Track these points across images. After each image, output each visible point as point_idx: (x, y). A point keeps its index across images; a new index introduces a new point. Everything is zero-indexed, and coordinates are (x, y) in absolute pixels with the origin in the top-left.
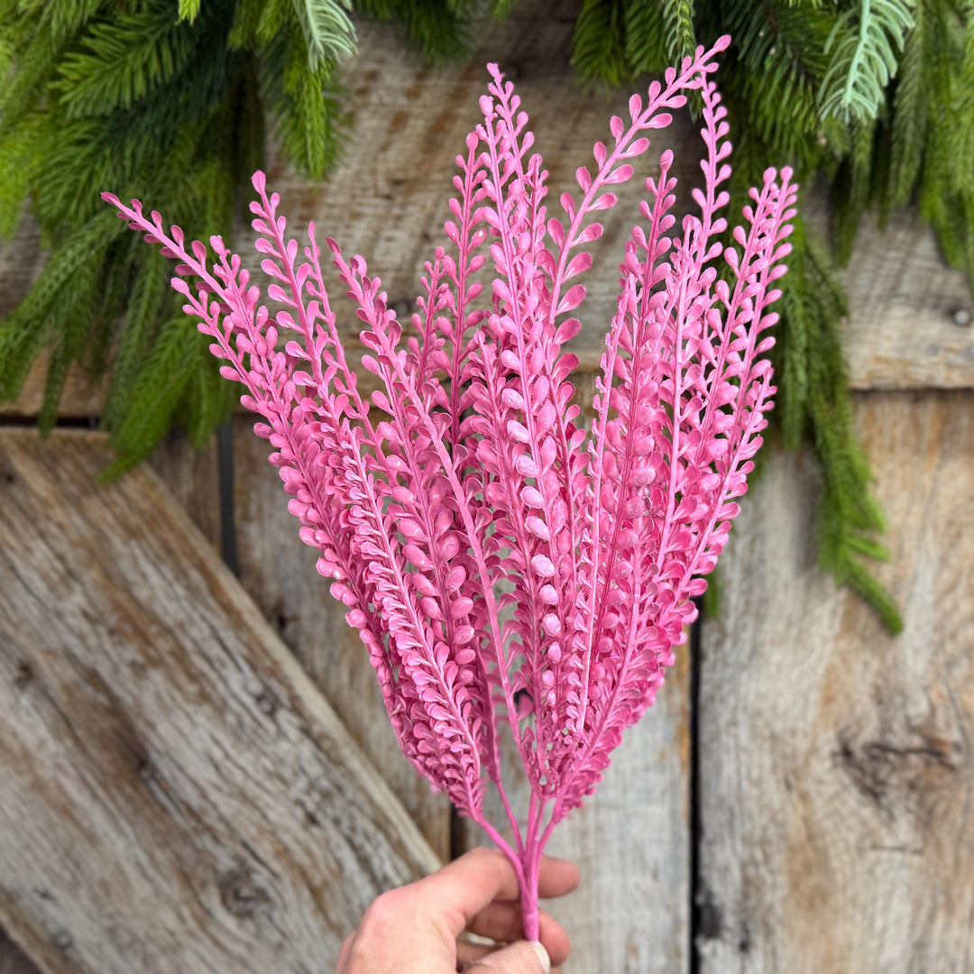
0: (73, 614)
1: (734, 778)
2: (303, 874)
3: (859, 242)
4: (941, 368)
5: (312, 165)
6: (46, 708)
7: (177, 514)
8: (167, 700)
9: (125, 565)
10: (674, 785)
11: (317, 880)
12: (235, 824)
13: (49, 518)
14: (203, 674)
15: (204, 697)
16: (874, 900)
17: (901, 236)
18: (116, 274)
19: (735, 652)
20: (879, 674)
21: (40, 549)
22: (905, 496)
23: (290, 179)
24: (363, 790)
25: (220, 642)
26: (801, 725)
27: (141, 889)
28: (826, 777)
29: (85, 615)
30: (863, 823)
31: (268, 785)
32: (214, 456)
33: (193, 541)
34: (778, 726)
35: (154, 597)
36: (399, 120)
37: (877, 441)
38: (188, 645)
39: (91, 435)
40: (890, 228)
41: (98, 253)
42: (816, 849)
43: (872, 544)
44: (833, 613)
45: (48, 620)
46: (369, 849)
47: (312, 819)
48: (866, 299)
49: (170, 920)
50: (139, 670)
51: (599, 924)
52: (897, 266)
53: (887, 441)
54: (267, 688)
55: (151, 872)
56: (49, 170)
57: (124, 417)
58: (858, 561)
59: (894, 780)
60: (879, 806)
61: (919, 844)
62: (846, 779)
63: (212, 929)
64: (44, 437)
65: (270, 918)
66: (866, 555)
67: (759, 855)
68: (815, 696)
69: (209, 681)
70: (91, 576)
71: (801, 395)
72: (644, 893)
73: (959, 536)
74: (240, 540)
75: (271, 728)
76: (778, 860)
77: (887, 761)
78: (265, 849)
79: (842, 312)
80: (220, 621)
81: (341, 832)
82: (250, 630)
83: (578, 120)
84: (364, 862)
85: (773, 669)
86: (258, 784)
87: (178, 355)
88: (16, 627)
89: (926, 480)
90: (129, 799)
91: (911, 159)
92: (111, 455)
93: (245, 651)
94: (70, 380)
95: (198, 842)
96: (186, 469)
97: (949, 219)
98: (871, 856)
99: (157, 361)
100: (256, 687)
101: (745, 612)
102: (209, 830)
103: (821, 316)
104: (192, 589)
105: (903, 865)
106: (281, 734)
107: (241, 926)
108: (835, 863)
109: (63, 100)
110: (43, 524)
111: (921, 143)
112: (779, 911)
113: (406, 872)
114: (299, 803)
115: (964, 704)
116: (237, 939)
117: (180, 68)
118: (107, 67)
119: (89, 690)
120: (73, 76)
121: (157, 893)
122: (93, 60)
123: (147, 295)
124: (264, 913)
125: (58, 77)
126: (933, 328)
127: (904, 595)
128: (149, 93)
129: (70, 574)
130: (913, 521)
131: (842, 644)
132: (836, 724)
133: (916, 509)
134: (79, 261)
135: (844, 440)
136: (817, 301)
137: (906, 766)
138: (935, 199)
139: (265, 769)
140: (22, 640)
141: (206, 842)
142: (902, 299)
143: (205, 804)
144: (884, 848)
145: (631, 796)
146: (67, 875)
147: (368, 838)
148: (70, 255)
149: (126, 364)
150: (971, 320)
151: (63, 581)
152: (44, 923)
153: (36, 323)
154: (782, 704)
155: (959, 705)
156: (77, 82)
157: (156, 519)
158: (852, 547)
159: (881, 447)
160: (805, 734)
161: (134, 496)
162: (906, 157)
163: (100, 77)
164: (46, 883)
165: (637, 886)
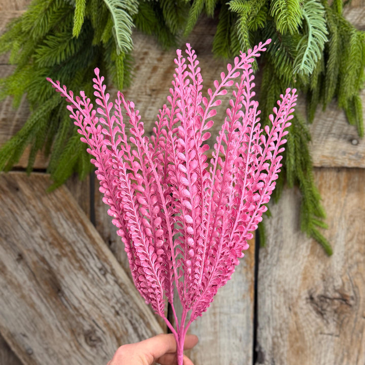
0: (37, 237)
1: (270, 306)
2: (114, 333)
3: (317, 114)
4: (347, 160)
6: (27, 269)
7: (74, 203)
8: (69, 269)
9: (56, 221)
10: (248, 307)
11: (119, 335)
12: (90, 313)
13: (30, 203)
14: (81, 260)
15: (81, 268)
16: (321, 353)
17: (332, 112)
18: (54, 120)
19: (271, 260)
20: (324, 270)
21: (27, 214)
22: (334, 205)
24: (136, 303)
25: (87, 249)
26: (295, 288)
27: (57, 335)
28: (304, 306)
29: (41, 237)
30: (317, 324)
31: (102, 300)
32: (88, 183)
33: (79, 213)
34: (287, 288)
35: (65, 232)
36: (155, 69)
37: (324, 185)
38: (76, 249)
39: (46, 175)
40: (327, 109)
41: (47, 114)
42: (300, 333)
43: (321, 222)
44: (307, 247)
45: (29, 239)
46: (137, 325)
47: (117, 313)
48: (319, 134)
49: (67, 347)
50: (59, 257)
51: (220, 356)
52: (331, 123)
53: (328, 186)
54: (103, 266)
55: (61, 329)
56: (32, 85)
57: (55, 169)
58: (316, 229)
59: (329, 309)
60: (323, 318)
61: (338, 333)
62: (311, 308)
63: (82, 350)
64: (29, 175)
65: (102, 348)
66: (320, 227)
67: (279, 334)
68: (300, 277)
69: (83, 262)
70: (44, 224)
71: (292, 168)
72: (236, 346)
73: (354, 221)
74: (96, 213)
75: (104, 280)
76: (286, 336)
77: (326, 302)
78: (101, 323)
79: (309, 139)
80: (87, 242)
81: (127, 318)
82: (97, 245)
83: (217, 70)
84: (135, 329)
85: (285, 267)
86: (99, 300)
87: (74, 149)
88: (18, 241)
89: (342, 200)
90: (54, 303)
91: (333, 86)
92: (52, 182)
93: (96, 252)
94: (38, 156)
95: (77, 319)
96: (78, 188)
97: (349, 107)
98: (320, 336)
99: (67, 151)
100: (99, 265)
101: (275, 245)
102: (81, 315)
103: (301, 141)
104: (78, 230)
105: (332, 340)
106: (108, 282)
107: (91, 350)
108: (307, 339)
109: (37, 61)
110: (28, 205)
111: (336, 80)
112: (285, 355)
113: (150, 334)
114: (113, 307)
115: (355, 282)
116: (90, 355)
117: (77, 51)
118: (52, 50)
119: (42, 264)
120: (40, 53)
121: (63, 336)
122: (48, 48)
123: (64, 128)
124: (100, 346)
125: (35, 53)
126: (344, 146)
127: (333, 241)
128: (66, 59)
129: (37, 223)
130: (337, 215)
131: (310, 259)
132: (308, 287)
133: (338, 210)
134: (40, 116)
135: (310, 185)
136: (300, 136)
137: (333, 304)
138: (344, 100)
139: (102, 294)
140: (19, 245)
141: (80, 319)
142: (333, 135)
143: (80, 306)
144: (325, 334)
145: (232, 310)
146: (32, 329)
147: (137, 321)
148: (37, 114)
149: (56, 151)
150: (358, 143)
151: (34, 225)
152: (23, 346)
153: (25, 137)
154: (288, 279)
155: (353, 282)
156: (42, 55)
157: (67, 205)
158: (314, 223)
159: (325, 188)
160: (296, 290)
161: (59, 196)
162: (331, 85)
163: (50, 54)
164: (24, 331)
165: (234, 343)
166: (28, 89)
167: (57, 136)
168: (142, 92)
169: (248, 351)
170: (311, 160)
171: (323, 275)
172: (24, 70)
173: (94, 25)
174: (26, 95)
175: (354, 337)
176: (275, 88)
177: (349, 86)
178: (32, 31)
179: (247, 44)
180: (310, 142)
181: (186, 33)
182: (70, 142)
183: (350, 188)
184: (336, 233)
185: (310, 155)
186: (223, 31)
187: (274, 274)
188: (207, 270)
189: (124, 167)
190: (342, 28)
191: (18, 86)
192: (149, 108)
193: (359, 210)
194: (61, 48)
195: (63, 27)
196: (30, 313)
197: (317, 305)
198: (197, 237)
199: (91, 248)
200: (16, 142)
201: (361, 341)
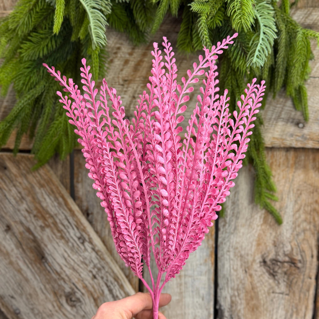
0: (23, 210)
1: (229, 269)
2: (92, 294)
3: (268, 101)
4: (294, 141)
6: (14, 239)
7: (56, 180)
8: (51, 238)
9: (39, 196)
10: (209, 270)
11: (96, 296)
12: (71, 277)
13: (16, 181)
14: (62, 230)
15: (62, 237)
16: (273, 310)
17: (281, 100)
18: (37, 107)
19: (229, 228)
20: (275, 237)
21: (14, 190)
22: (284, 181)
24: (111, 268)
25: (68, 220)
26: (250, 252)
27: (42, 297)
28: (258, 269)
29: (27, 211)
30: (270, 284)
31: (81, 266)
32: (68, 163)
33: (60, 188)
34: (243, 253)
35: (48, 206)
36: (126, 62)
37: (275, 163)
38: (58, 221)
39: (30, 156)
40: (277, 97)
41: (31, 101)
42: (255, 292)
43: (272, 195)
44: (260, 217)
45: (15, 212)
46: (112, 287)
47: (94, 277)
48: (270, 119)
49: (50, 306)
50: (42, 228)
51: (185, 313)
52: (280, 109)
53: (278, 164)
54: (82, 235)
55: (45, 291)
56: (18, 76)
57: (39, 150)
58: (268, 201)
59: (280, 271)
60: (275, 279)
61: (288, 292)
62: (264, 270)
63: (63, 310)
64: (15, 156)
65: (81, 308)
66: (271, 199)
67: (236, 294)
68: (254, 243)
69: (64, 232)
70: (29, 199)
72: (199, 304)
73: (301, 194)
74: (76, 189)
75: (83, 247)
77: (277, 265)
78: (80, 286)
79: (262, 123)
80: (68, 214)
81: (104, 282)
82: (77, 217)
84: (111, 291)
85: (241, 234)
87: (56, 132)
88: (6, 213)
89: (290, 176)
90: (39, 268)
91: (281, 77)
92: (36, 162)
93: (75, 223)
94: (23, 138)
95: (59, 282)
96: (60, 167)
97: (296, 95)
98: (272, 295)
99: (49, 134)
100: (78, 235)
101: (233, 216)
102: (63, 279)
104: (59, 204)
105: (282, 298)
106: (86, 250)
107: (72, 309)
108: (261, 297)
109: (22, 55)
110: (15, 182)
111: (284, 72)
112: (242, 312)
113: (123, 295)
114: (91, 272)
115: (302, 248)
116: (70, 314)
117: (58, 46)
118: (36, 46)
119: (27, 234)
120: (25, 48)
121: (47, 298)
122: (31, 43)
123: (46, 114)
124: (79, 306)
125: (21, 48)
126: (292, 129)
127: (283, 212)
128: (48, 53)
129: (23, 198)
130: (286, 189)
131: (263, 227)
132: (261, 252)
133: (287, 185)
134: (25, 104)
135: (262, 163)
137: (283, 267)
138: (291, 89)
139: (81, 260)
140: (7, 218)
141: (62, 283)
142: (282, 120)
143: (62, 271)
144: (276, 293)
145: (196, 273)
146: (19, 291)
147: (112, 283)
148: (22, 102)
149: (39, 135)
150: (304, 126)
151: (20, 200)
152: (12, 306)
153: (12, 122)
154: (244, 245)
155: (301, 247)
156: (26, 50)
157: (49, 182)
158: (266, 196)
159: (276, 165)
160: (251, 255)
161: (43, 174)
162: (280, 76)
163: (33, 49)
164: (12, 293)
165: (197, 302)
166: (14, 80)
167: (40, 121)
168: (115, 83)
169: (210, 309)
170: (263, 141)
171: (275, 242)
172: (10, 63)
173: (73, 23)
174: (12, 84)
175: (302, 296)
176: (231, 78)
177: (296, 76)
178: (17, 29)
179: (207, 40)
180: (262, 126)
181: (153, 31)
182: (52, 126)
183: (297, 165)
184: (285, 205)
185: (262, 137)
186: (186, 29)
187: (232, 241)
189: (107, 146)
190: (289, 27)
191: (6, 77)
193: (305, 185)
194: (44, 44)
195: (45, 25)
196: (18, 277)
197: (269, 267)
199: (71, 220)
200: (4, 126)
201: (307, 299)
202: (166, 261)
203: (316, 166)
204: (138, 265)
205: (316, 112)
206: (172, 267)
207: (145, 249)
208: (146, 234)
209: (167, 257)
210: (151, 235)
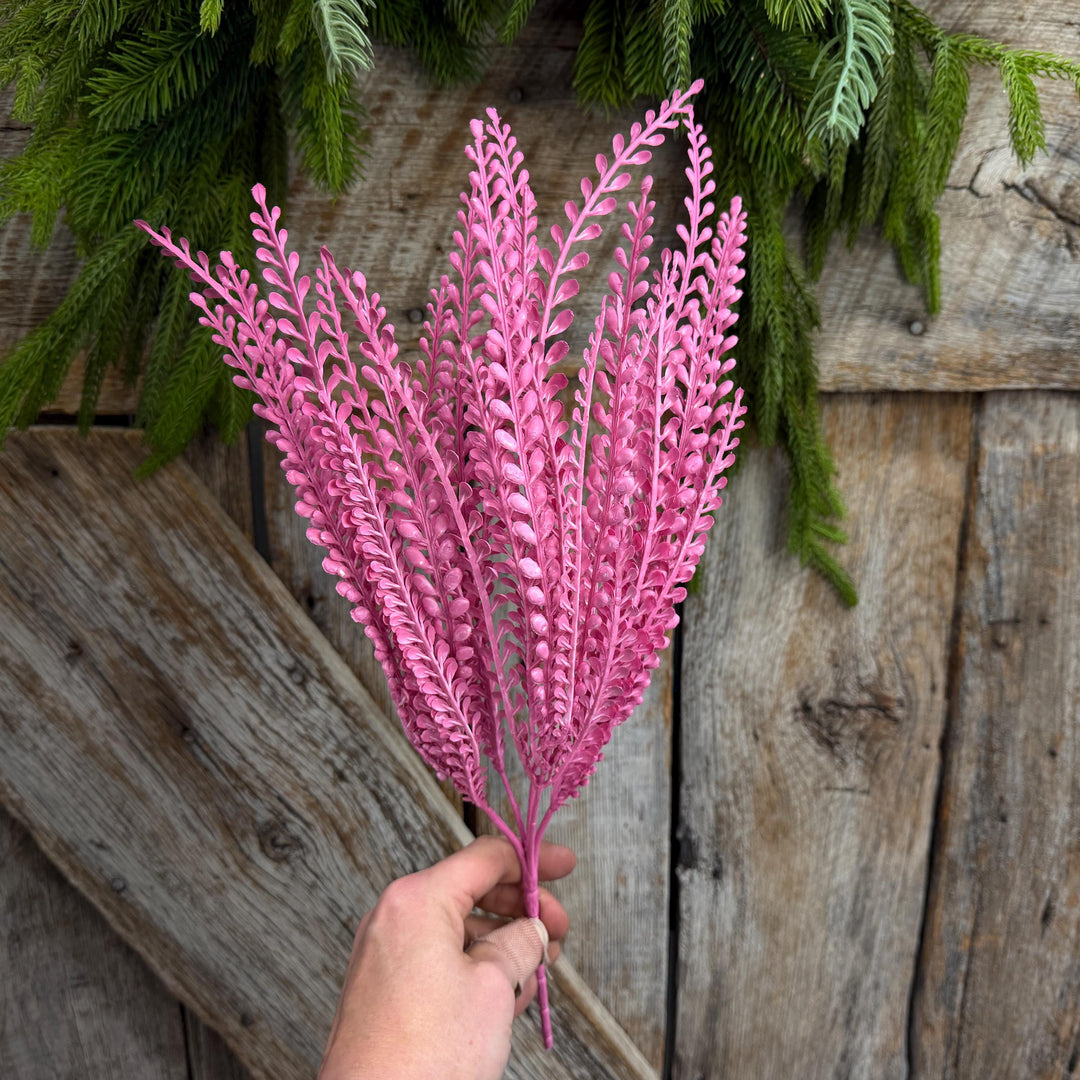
0: (117, 596)
1: (710, 731)
2: (333, 823)
3: (830, 258)
4: (897, 372)
5: (330, 175)
6: (95, 681)
7: (211, 504)
8: (207, 674)
9: (164, 552)
10: (658, 738)
11: (346, 829)
12: (271, 781)
13: (91, 509)
14: (239, 650)
15: (240, 670)
16: (827, 834)
17: (865, 253)
18: (147, 280)
19: (713, 624)
20: (835, 641)
21: (84, 537)
22: (862, 486)
23: (310, 192)
24: (386, 750)
25: (254, 621)
26: (768, 686)
27: (188, 839)
28: (788, 729)
29: (128, 597)
30: (819, 767)
31: (301, 747)
32: (244, 452)
33: (226, 529)
34: (748, 687)
35: (191, 581)
36: (412, 138)
37: (839, 438)
38: (224, 624)
39: (128, 433)
40: (857, 247)
41: (129, 259)
42: (779, 791)
43: (833, 529)
44: (797, 589)
45: (94, 602)
46: (392, 800)
47: (340, 776)
48: (834, 310)
49: (215, 866)
50: (179, 647)
51: (593, 858)
52: (861, 281)
53: (848, 439)
54: (298, 661)
55: (196, 824)
56: (82, 181)
57: (158, 416)
58: (820, 544)
59: (846, 731)
60: (833, 754)
61: (867, 786)
62: (806, 732)
63: (253, 872)
64: (84, 433)
65: (304, 862)
66: (827, 539)
67: (731, 797)
68: (779, 661)
69: (243, 655)
70: (132, 561)
71: (778, 398)
72: (632, 831)
73: (907, 521)
74: (271, 528)
75: (303, 697)
76: (747, 800)
77: (840, 715)
78: (298, 802)
79: (815, 322)
80: (254, 603)
81: (367, 786)
82: (281, 610)
83: (578, 140)
84: (388, 812)
85: (744, 638)
86: (291, 746)
87: (207, 358)
88: (64, 608)
89: (881, 472)
90: (173, 761)
91: (880, 181)
92: (147, 451)
93: (276, 629)
94: (107, 381)
95: (238, 798)
96: (218, 464)
97: (909, 239)
98: (826, 795)
99: (187, 362)
100: (288, 661)
101: (722, 590)
102: (248, 786)
103: (796, 325)
104: (226, 574)
105: (853, 803)
106: (312, 702)
107: (277, 869)
108: (795, 803)
109: (92, 114)
110: (85, 515)
112: (747, 844)
114: (329, 762)
115: (907, 666)
116: (274, 880)
118: (134, 82)
119: (135, 665)
120: (102, 90)
121: (202, 842)
123: (176, 301)
124: (298, 857)
125: (87, 91)
126: (892, 337)
127: (858, 572)
129: (113, 561)
130: (868, 509)
131: (804, 616)
132: (798, 684)
133: (871, 498)
134: (111, 268)
135: (812, 438)
136: (793, 311)
137: (856, 720)
138: (898, 223)
139: (298, 733)
140: (71, 620)
141: (245, 797)
142: (865, 311)
143: (242, 763)
144: (836, 789)
146: (120, 828)
147: (391, 791)
148: (102, 262)
149: (157, 366)
150: (925, 330)
151: (106, 567)
152: (100, 871)
153: (72, 327)
154: (752, 668)
155: (903, 667)
156: (106, 96)
157: (191, 510)
158: (816, 532)
159: (842, 444)
160: (771, 692)
161: (170, 488)
162: (876, 180)
163: (128, 92)
164: (101, 835)
165: (626, 825)
166: (70, 195)
167: (157, 325)
169: (660, 841)
170: (816, 376)
171: (833, 653)
172: (55, 142)
174: (63, 211)
175: (905, 793)
178: (73, 25)
180: (816, 329)
183: (899, 441)
184: (864, 553)
185: (814, 362)
186: (599, 32)
187: (719, 657)
188: (585, 687)
189: (354, 445)
191: (44, 184)
192: (401, 245)
193: (919, 495)
194: (159, 76)
196: (113, 790)
198: (552, 610)
199: (263, 619)
200: (48, 341)
201: (918, 802)
202: (549, 755)
203: (948, 442)
204: (473, 774)
205: (958, 289)
206: (568, 771)
207: (487, 728)
208: (488, 686)
209: (553, 745)
210: (502, 689)
